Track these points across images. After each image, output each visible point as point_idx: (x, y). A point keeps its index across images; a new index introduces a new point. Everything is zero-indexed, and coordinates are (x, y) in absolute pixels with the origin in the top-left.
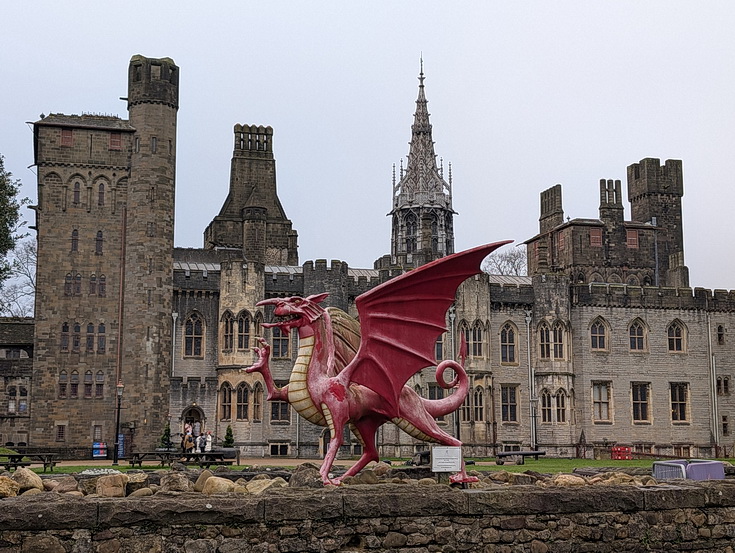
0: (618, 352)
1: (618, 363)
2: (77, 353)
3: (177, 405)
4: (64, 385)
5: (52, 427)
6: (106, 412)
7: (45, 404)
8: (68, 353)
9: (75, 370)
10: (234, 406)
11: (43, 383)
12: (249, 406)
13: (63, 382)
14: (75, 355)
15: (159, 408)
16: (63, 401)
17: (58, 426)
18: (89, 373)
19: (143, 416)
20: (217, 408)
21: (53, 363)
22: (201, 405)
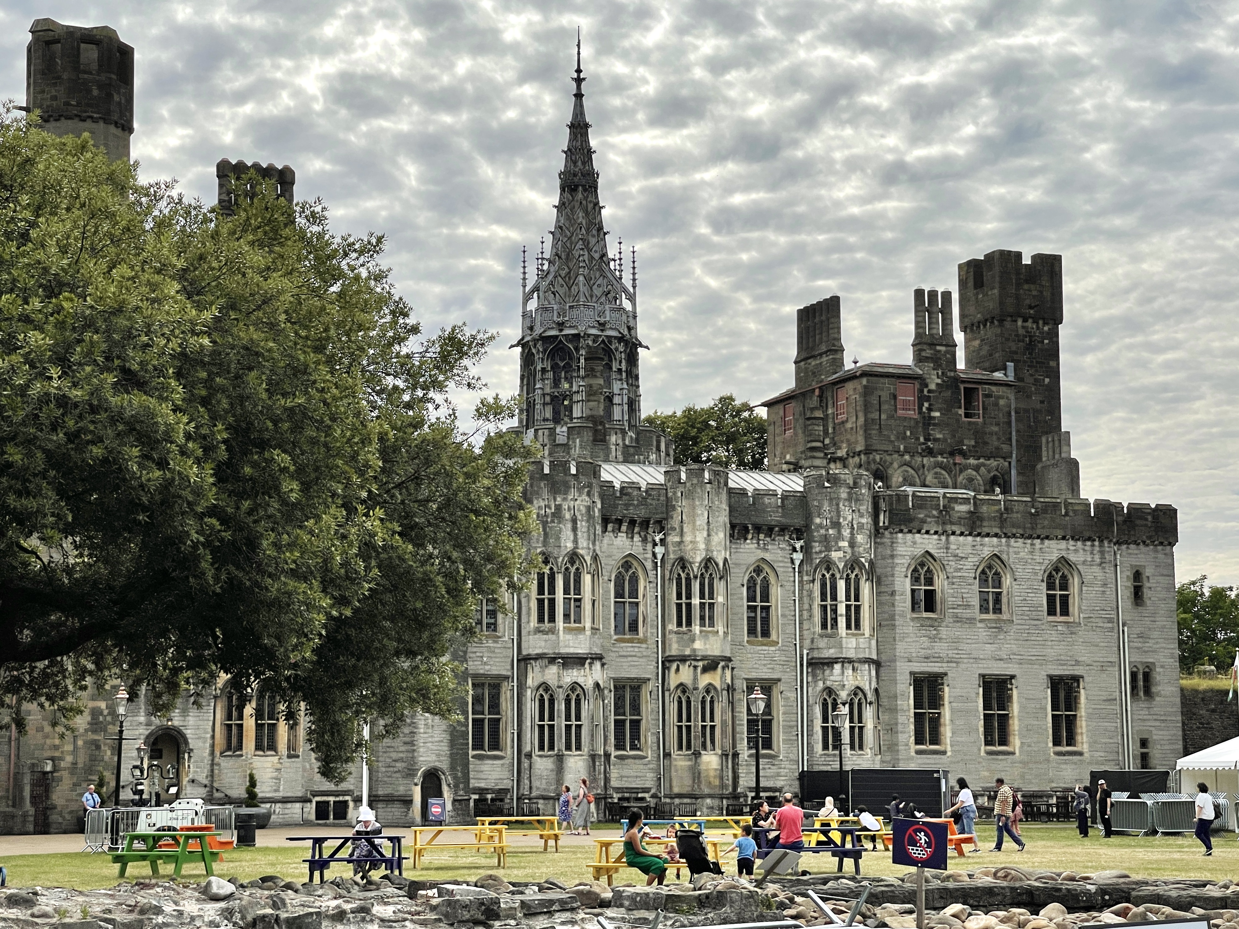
0: (958, 619)
1: (957, 640)
3: (135, 725)
10: (251, 726)
12: (278, 725)
15: (101, 731)
19: (70, 748)
20: (213, 731)
22: (181, 724)
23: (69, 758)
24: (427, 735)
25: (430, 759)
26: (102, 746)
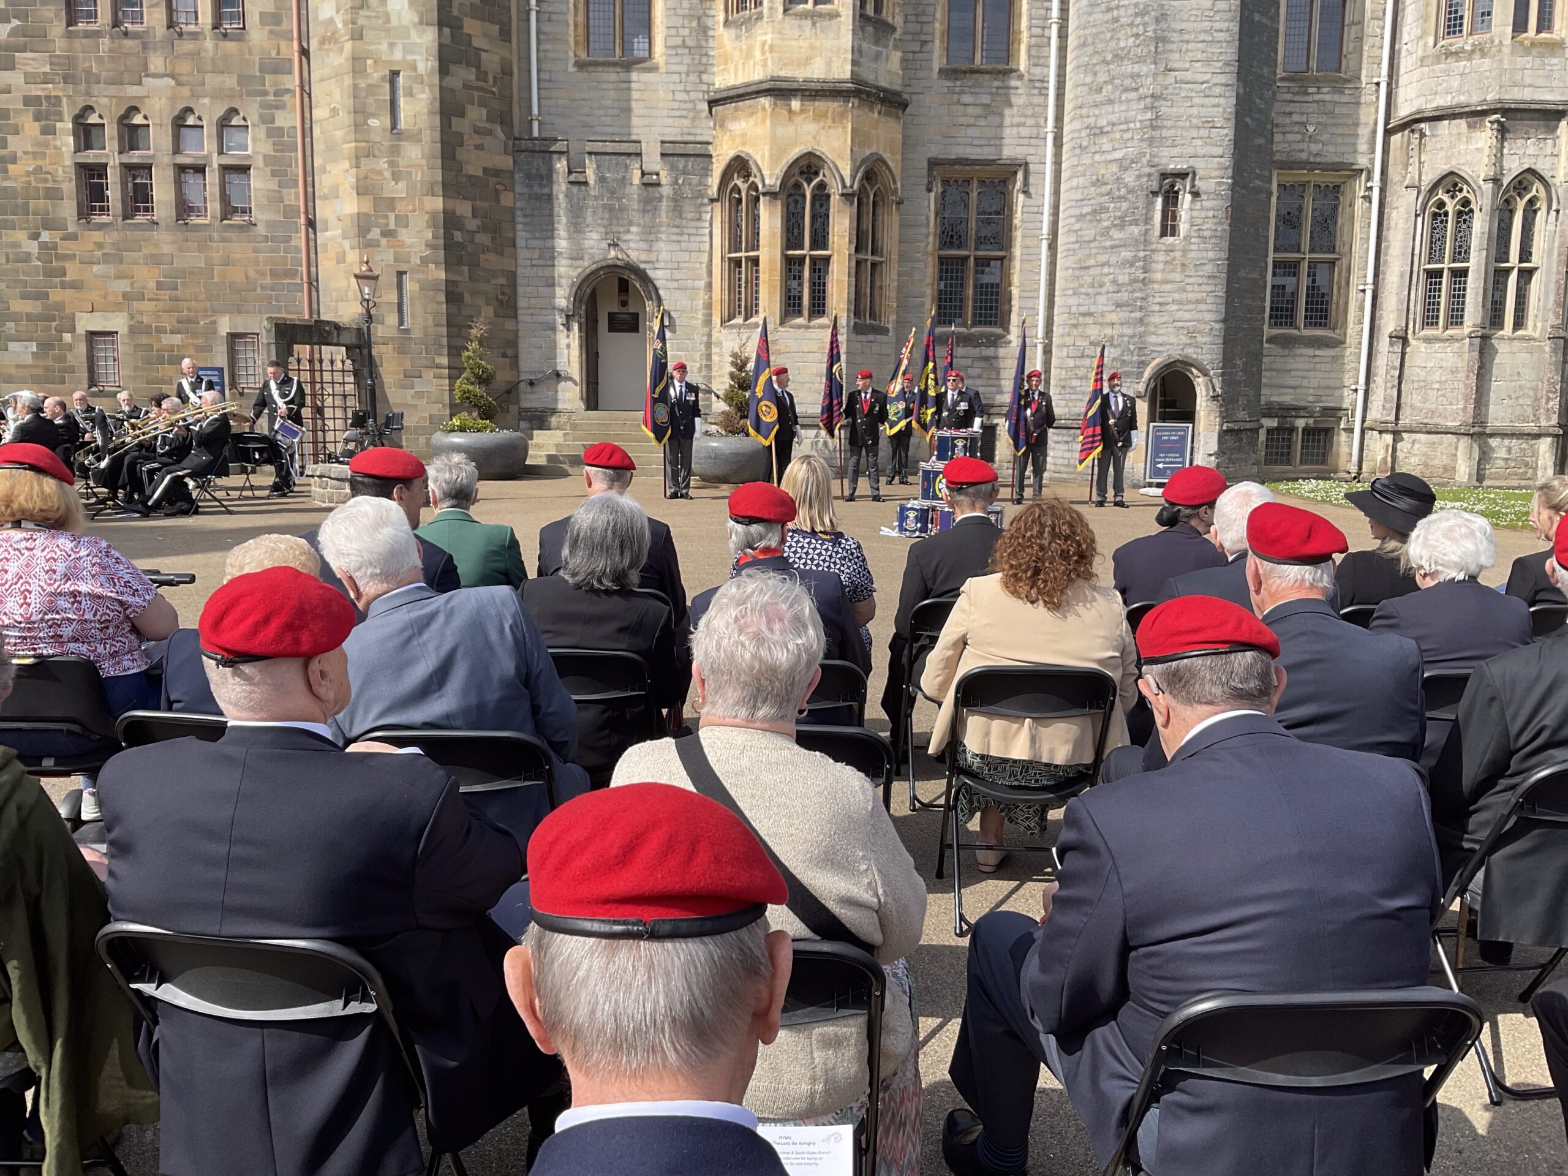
2: (136, 36)
3: (549, 257)
4: (100, 170)
5: (67, 337)
6: (268, 281)
7: (33, 247)
8: (97, 34)
9: (134, 109)
10: (772, 261)
11: (14, 159)
12: (834, 259)
13: (91, 156)
14: (128, 43)
15: (460, 263)
16: (97, 236)
17: (92, 335)
18: (190, 121)
19: (393, 297)
20: (710, 273)
21: (46, 79)
22: (644, 257)
23: (392, 319)
24: (1168, 287)
25: (1173, 340)
26: (467, 296)
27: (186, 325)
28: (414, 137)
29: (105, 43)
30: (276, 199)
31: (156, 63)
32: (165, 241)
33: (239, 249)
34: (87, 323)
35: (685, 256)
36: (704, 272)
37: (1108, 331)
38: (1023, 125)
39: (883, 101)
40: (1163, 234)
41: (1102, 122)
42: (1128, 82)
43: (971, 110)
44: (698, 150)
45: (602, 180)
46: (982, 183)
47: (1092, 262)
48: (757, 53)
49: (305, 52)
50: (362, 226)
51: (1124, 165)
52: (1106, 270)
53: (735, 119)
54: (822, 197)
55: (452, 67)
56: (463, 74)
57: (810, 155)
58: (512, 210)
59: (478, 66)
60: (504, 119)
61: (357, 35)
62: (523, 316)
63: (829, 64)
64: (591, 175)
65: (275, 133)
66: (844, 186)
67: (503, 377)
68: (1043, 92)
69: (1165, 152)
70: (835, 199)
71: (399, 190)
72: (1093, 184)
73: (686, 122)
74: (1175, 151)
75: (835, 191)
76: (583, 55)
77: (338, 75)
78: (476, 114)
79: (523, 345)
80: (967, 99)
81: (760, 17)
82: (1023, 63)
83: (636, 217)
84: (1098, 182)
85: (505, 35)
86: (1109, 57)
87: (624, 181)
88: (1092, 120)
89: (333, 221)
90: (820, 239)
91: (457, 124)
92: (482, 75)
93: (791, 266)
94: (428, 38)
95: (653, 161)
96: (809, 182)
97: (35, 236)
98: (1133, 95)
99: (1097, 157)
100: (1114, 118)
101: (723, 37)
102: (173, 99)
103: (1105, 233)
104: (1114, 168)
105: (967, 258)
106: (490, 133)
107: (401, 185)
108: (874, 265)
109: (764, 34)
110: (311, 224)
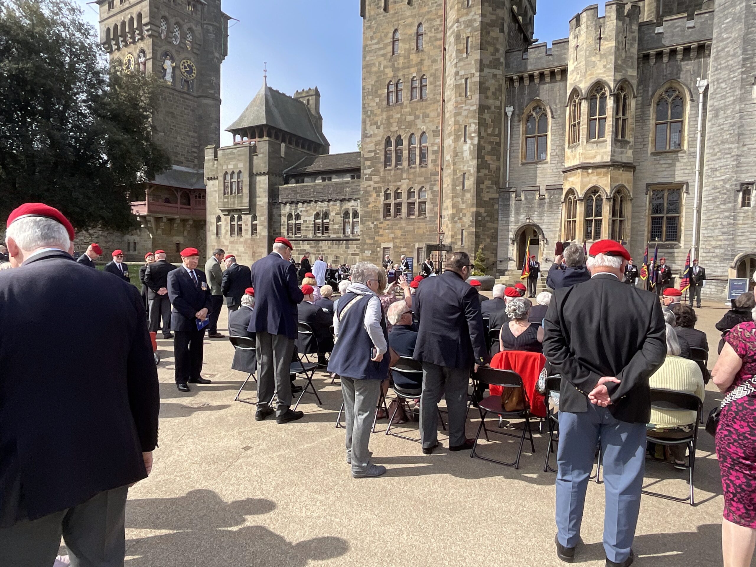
2: (400, 169)
3: (508, 223)
4: (389, 205)
5: (378, 249)
6: (429, 233)
7: (372, 226)
8: (391, 170)
9: (398, 189)
10: (580, 221)
11: (370, 203)
12: (603, 220)
13: (388, 201)
14: (399, 171)
15: (480, 226)
16: (387, 222)
17: (384, 248)
18: (412, 190)
19: (460, 237)
20: (561, 226)
21: (378, 182)
22: (539, 221)
23: (460, 243)
24: (746, 226)
25: (748, 246)
26: (481, 236)
27: (407, 246)
28: (469, 191)
29: (393, 172)
30: (432, 210)
31: (405, 176)
32: (403, 223)
33: (422, 225)
34: (383, 245)
35: (552, 221)
36: (559, 225)
37: (719, 243)
38: (686, 169)
39: (624, 167)
40: (743, 205)
41: (717, 166)
42: (727, 151)
43: (663, 166)
44: (559, 187)
45: (526, 198)
46: (668, 190)
47: (712, 217)
48: (578, 156)
49: (442, 169)
50: (453, 217)
51: (725, 181)
52: (718, 220)
53: (570, 177)
54: (600, 199)
55: (481, 170)
56: (485, 172)
57: (595, 186)
58: (498, 210)
59: (489, 168)
60: (497, 183)
61: (455, 164)
62: (499, 241)
63: (602, 157)
64: (523, 198)
65: (433, 192)
66: (607, 195)
67: (492, 259)
68: (695, 157)
69: (743, 176)
70: (604, 200)
71: (463, 206)
72: (713, 189)
73: (557, 178)
74: (748, 175)
75: (604, 197)
76: (524, 161)
77: (449, 175)
78: (488, 183)
79: (498, 250)
80: (661, 162)
81: (579, 145)
82: (686, 147)
83: (536, 209)
84: (715, 188)
85: (498, 159)
86: (719, 142)
87: (534, 198)
88: (712, 166)
89: (446, 216)
90: (599, 213)
91: (481, 186)
92: (490, 171)
93: (588, 223)
94: (475, 162)
95: (543, 192)
96: (595, 195)
97: (373, 223)
98: (729, 156)
99: (715, 179)
100: (721, 165)
101: (568, 151)
102: (408, 185)
103: (718, 207)
104: (721, 183)
105: (663, 217)
106: (492, 188)
107: (464, 205)
108: (621, 221)
109: (580, 150)
110: (441, 216)
